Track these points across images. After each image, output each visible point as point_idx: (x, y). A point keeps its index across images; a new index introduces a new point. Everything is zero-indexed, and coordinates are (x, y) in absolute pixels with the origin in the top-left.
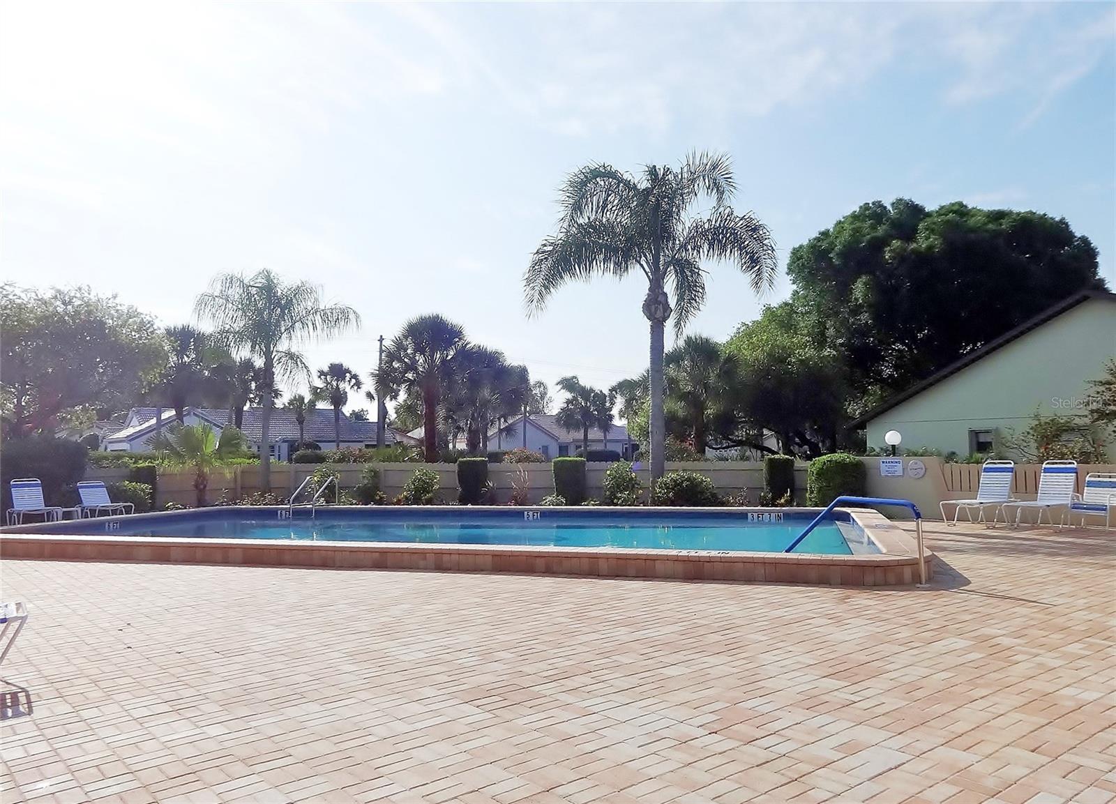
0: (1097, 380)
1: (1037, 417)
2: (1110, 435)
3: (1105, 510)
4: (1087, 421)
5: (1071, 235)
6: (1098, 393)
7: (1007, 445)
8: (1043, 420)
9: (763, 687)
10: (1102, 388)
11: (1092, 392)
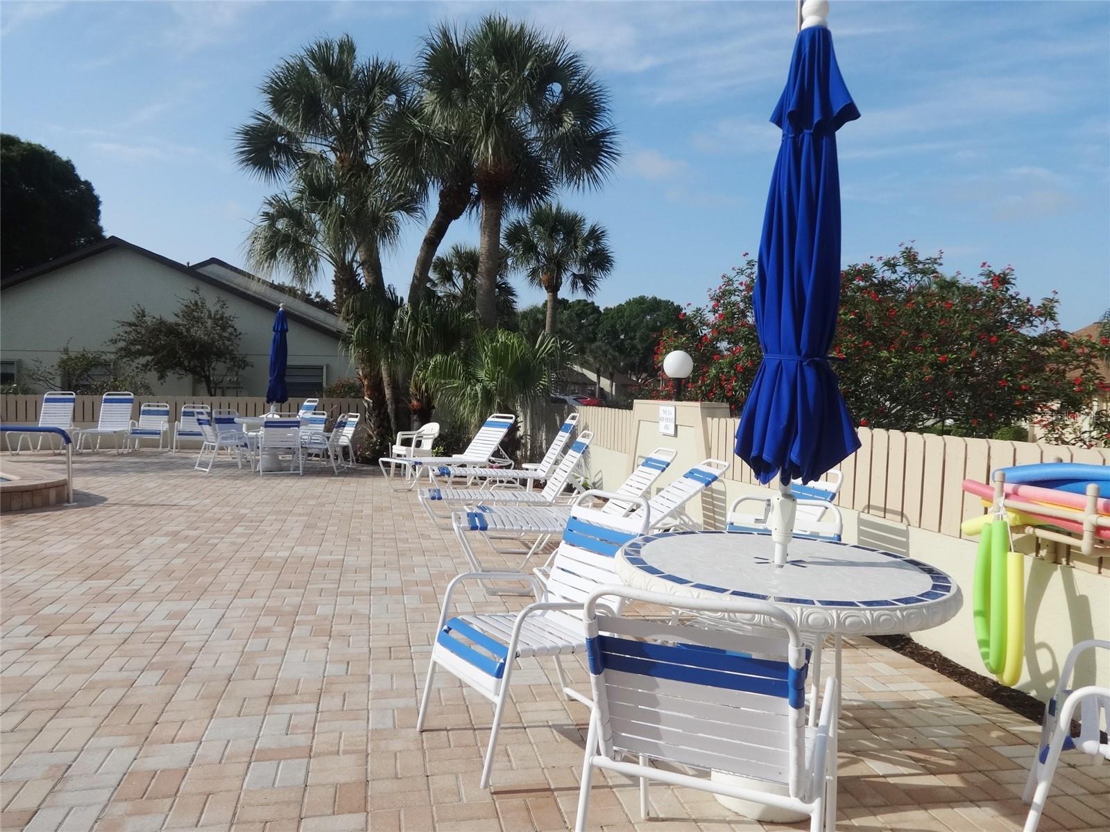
0: (125, 321)
1: (66, 351)
2: (133, 370)
3: (159, 434)
4: (113, 357)
5: (77, 178)
6: (126, 332)
7: (34, 377)
8: (73, 355)
9: (41, 598)
10: (129, 329)
11: (121, 330)
